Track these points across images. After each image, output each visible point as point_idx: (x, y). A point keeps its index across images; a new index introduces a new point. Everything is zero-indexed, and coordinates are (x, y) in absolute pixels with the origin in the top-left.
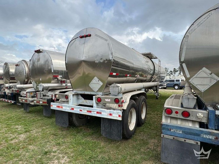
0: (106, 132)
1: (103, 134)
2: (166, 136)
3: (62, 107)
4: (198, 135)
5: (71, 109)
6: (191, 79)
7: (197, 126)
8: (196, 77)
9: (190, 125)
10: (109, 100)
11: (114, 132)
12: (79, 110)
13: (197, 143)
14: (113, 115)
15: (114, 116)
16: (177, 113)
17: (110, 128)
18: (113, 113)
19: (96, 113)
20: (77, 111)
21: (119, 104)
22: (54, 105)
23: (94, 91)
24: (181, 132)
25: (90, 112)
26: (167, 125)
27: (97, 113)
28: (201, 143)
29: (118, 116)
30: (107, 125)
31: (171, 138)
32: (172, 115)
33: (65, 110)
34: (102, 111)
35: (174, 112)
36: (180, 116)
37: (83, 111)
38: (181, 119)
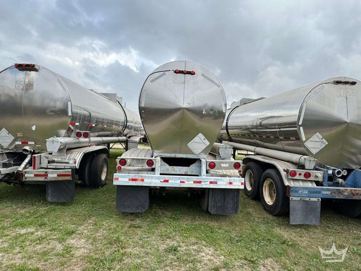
0: (217, 206)
1: (211, 210)
2: (294, 198)
3: (143, 180)
4: (320, 192)
5: (162, 181)
6: (306, 142)
7: (315, 185)
8: (311, 141)
9: (309, 185)
10: (227, 165)
11: (229, 206)
12: (179, 182)
13: (319, 200)
14: (234, 183)
15: (235, 185)
16: (300, 174)
17: (223, 201)
18: (234, 181)
19: (209, 183)
20: (176, 183)
21: (239, 169)
22: (124, 177)
23: (193, 154)
24: (307, 192)
25: (200, 182)
26: (295, 187)
27: (211, 183)
28: (322, 199)
29: (240, 184)
30: (219, 197)
31: (298, 199)
32: (296, 177)
33: (150, 183)
34: (218, 180)
35: (298, 174)
36: (302, 177)
37: (186, 182)
38: (302, 180)
